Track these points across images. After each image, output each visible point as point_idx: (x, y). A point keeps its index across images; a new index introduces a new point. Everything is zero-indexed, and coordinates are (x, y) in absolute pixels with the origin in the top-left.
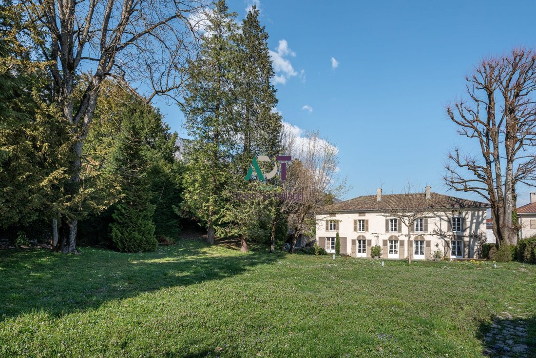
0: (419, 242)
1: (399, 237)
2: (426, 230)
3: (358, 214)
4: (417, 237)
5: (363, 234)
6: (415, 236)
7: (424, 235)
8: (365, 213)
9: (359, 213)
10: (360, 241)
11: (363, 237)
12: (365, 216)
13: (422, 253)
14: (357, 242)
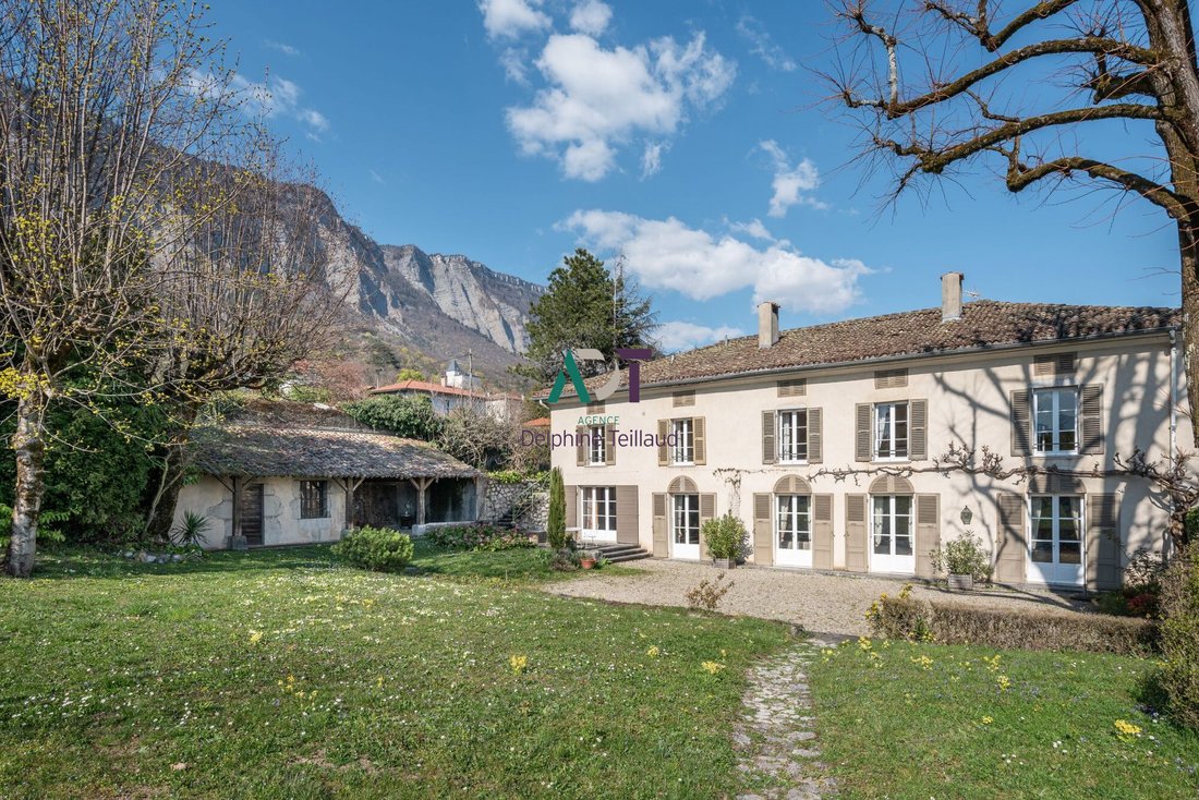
0: (893, 502)
1: (812, 484)
2: (920, 449)
3: (671, 399)
4: (883, 479)
5: (689, 474)
6: (873, 476)
7: (911, 471)
8: (692, 393)
9: (676, 394)
10: (680, 499)
11: (689, 482)
12: (692, 403)
13: (904, 547)
14: (671, 503)
